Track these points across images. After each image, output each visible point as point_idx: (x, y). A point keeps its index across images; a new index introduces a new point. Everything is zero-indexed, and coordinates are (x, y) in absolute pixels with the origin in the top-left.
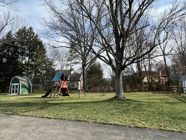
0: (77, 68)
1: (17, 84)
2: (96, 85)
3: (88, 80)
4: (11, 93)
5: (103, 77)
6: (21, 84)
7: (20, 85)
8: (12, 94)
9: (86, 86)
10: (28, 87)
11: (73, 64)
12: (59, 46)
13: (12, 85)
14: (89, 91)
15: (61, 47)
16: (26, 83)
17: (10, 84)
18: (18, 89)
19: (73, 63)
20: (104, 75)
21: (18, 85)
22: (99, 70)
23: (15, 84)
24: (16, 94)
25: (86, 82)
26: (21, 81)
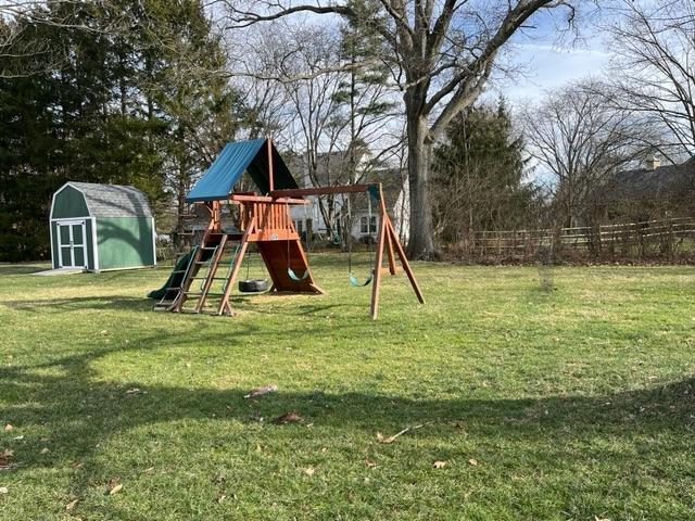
0: (384, 136)
1: (79, 221)
2: (487, 223)
3: (438, 198)
4: (57, 266)
5: (524, 182)
6: (94, 219)
7: (89, 223)
8: (65, 271)
9: (426, 230)
10: (137, 235)
11: (366, 120)
12: (278, 10)
13: (58, 228)
14: (446, 250)
15: (291, 11)
16: (125, 215)
17: (51, 220)
18: (84, 245)
19: (365, 112)
20: (526, 168)
21: (84, 227)
22: (500, 144)
23: (70, 222)
24: (80, 269)
25: (428, 209)
26: (95, 205)
